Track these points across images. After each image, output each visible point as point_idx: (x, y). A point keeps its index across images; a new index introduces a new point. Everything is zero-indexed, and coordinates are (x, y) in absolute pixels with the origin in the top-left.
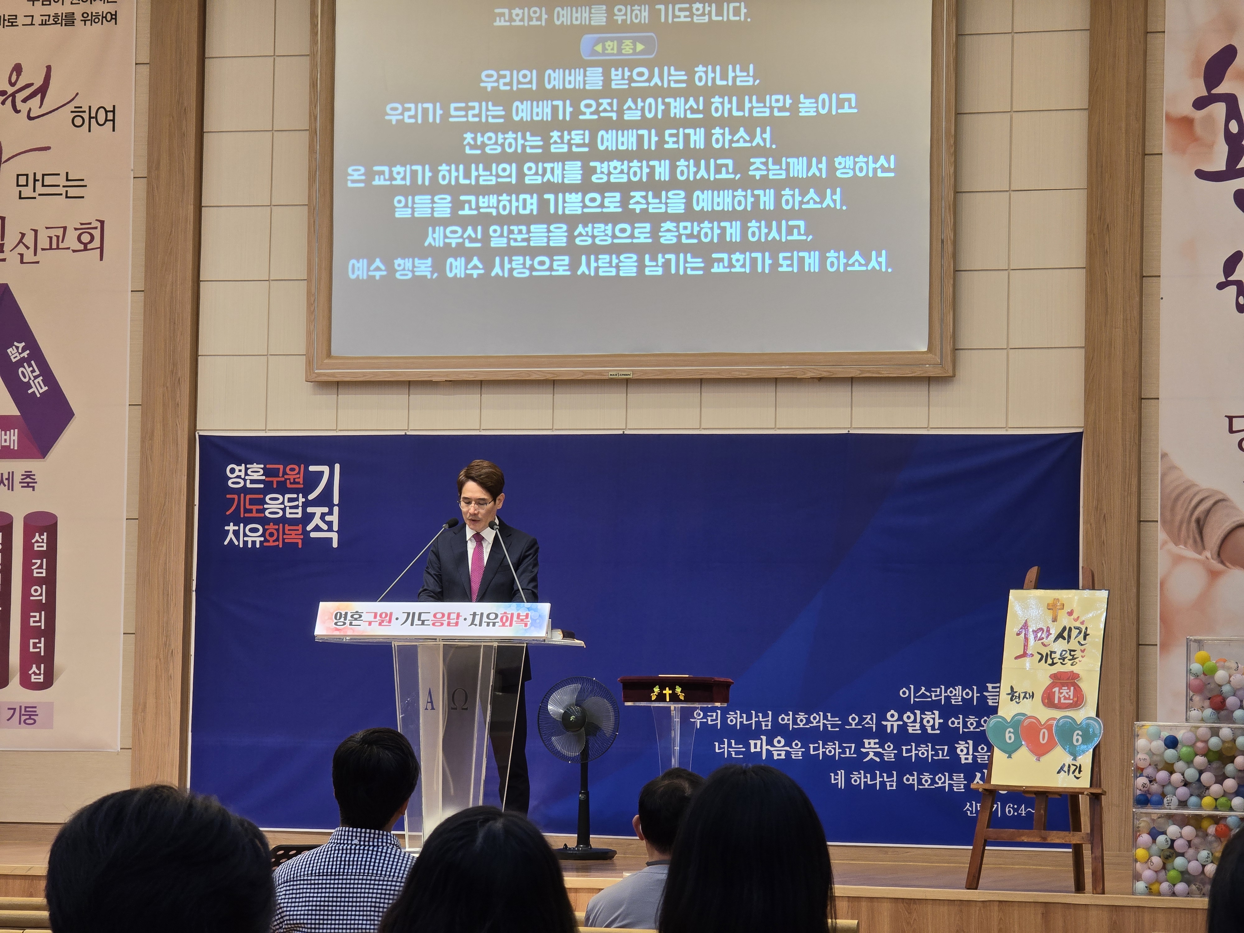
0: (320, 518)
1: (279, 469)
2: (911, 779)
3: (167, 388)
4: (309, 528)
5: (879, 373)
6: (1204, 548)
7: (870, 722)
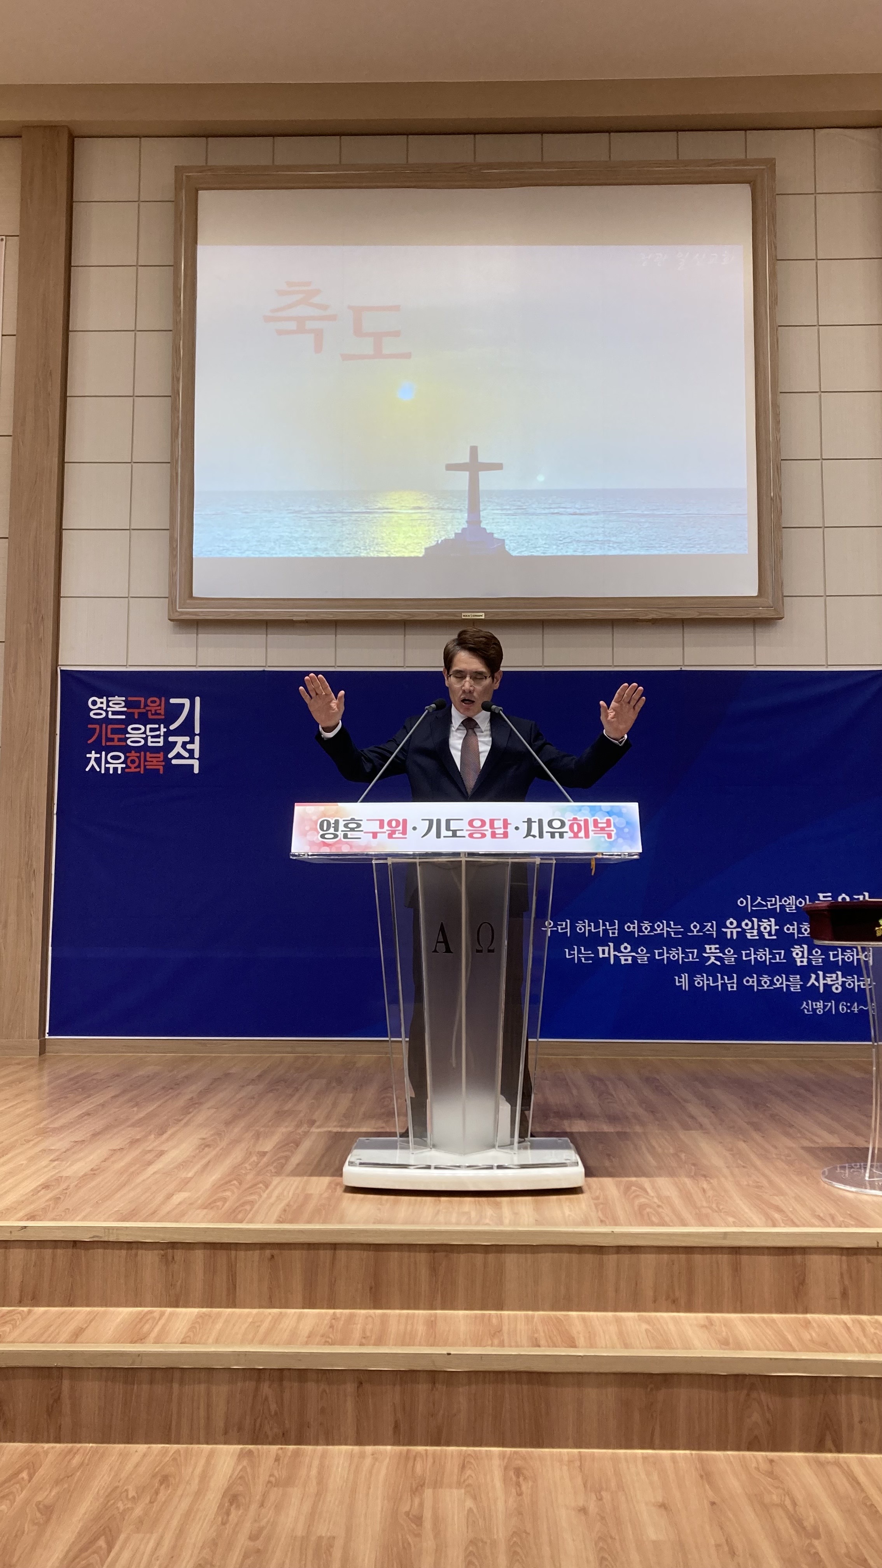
0: (182, 747)
1: (140, 701)
2: (751, 981)
3: (30, 624)
5: (716, 615)
7: (712, 930)
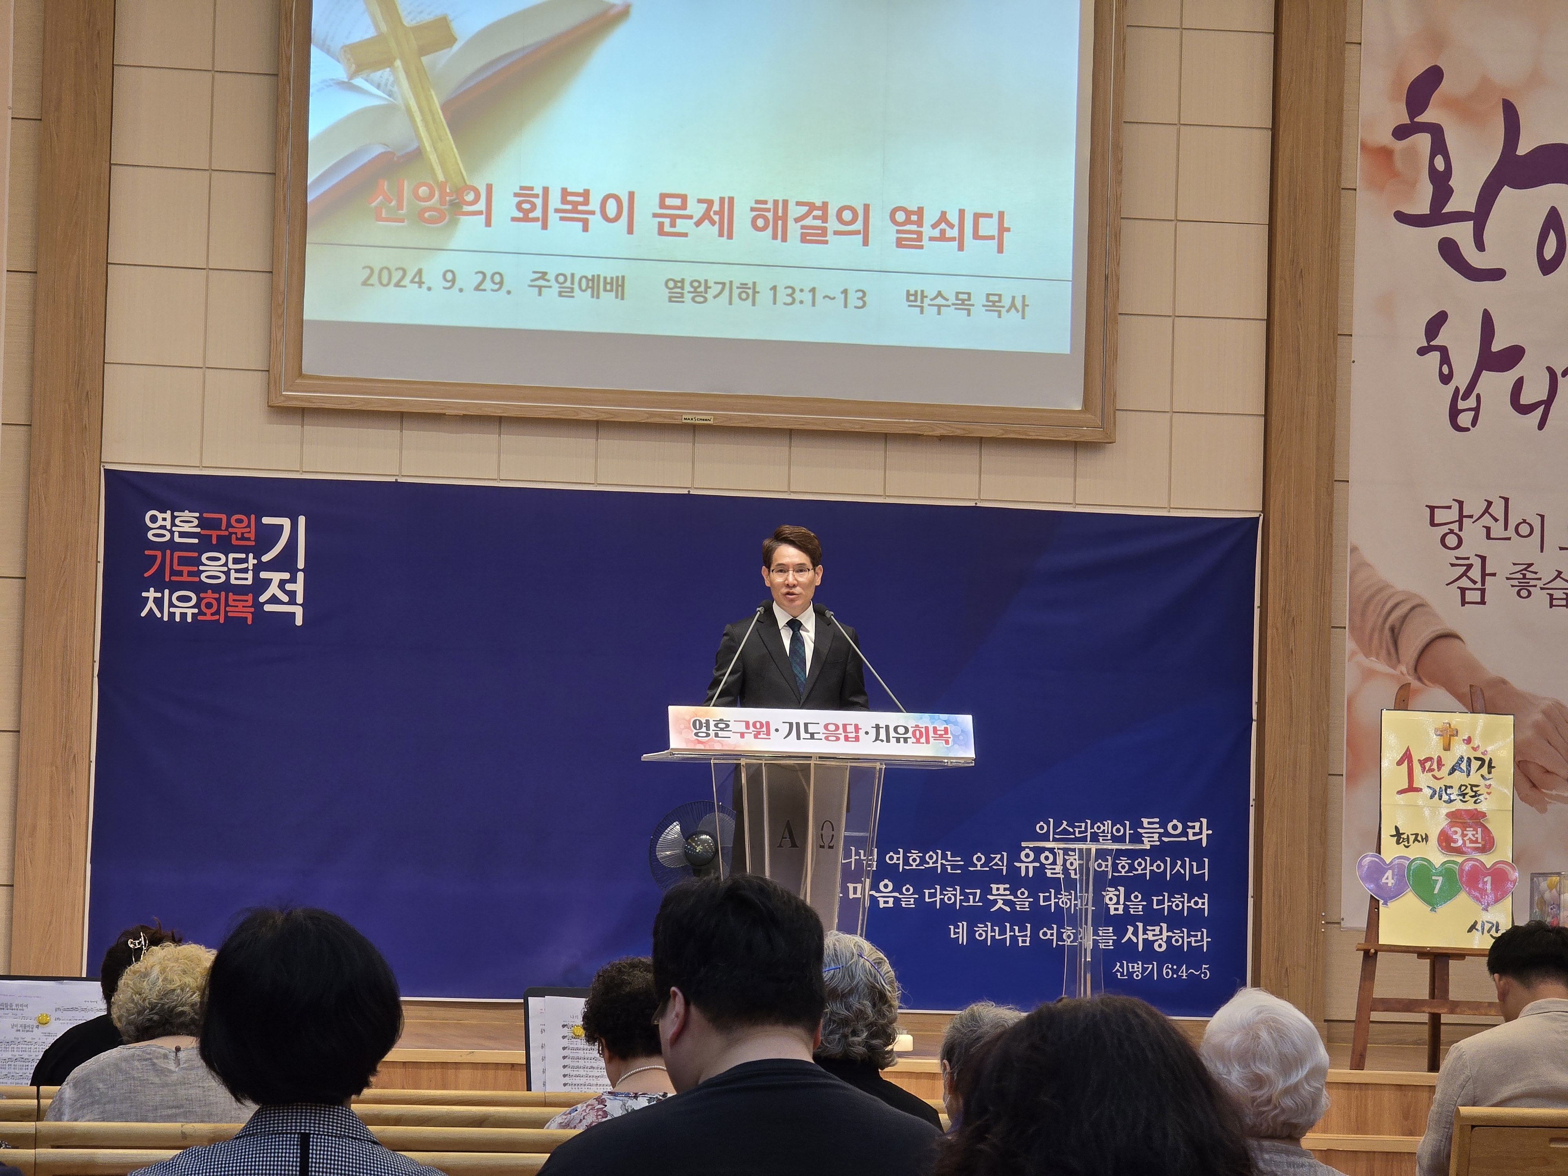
1: (220, 519)
3: (70, 404)
4: (262, 599)
5: (1026, 434)
6: (1399, 662)
7: (1001, 864)
